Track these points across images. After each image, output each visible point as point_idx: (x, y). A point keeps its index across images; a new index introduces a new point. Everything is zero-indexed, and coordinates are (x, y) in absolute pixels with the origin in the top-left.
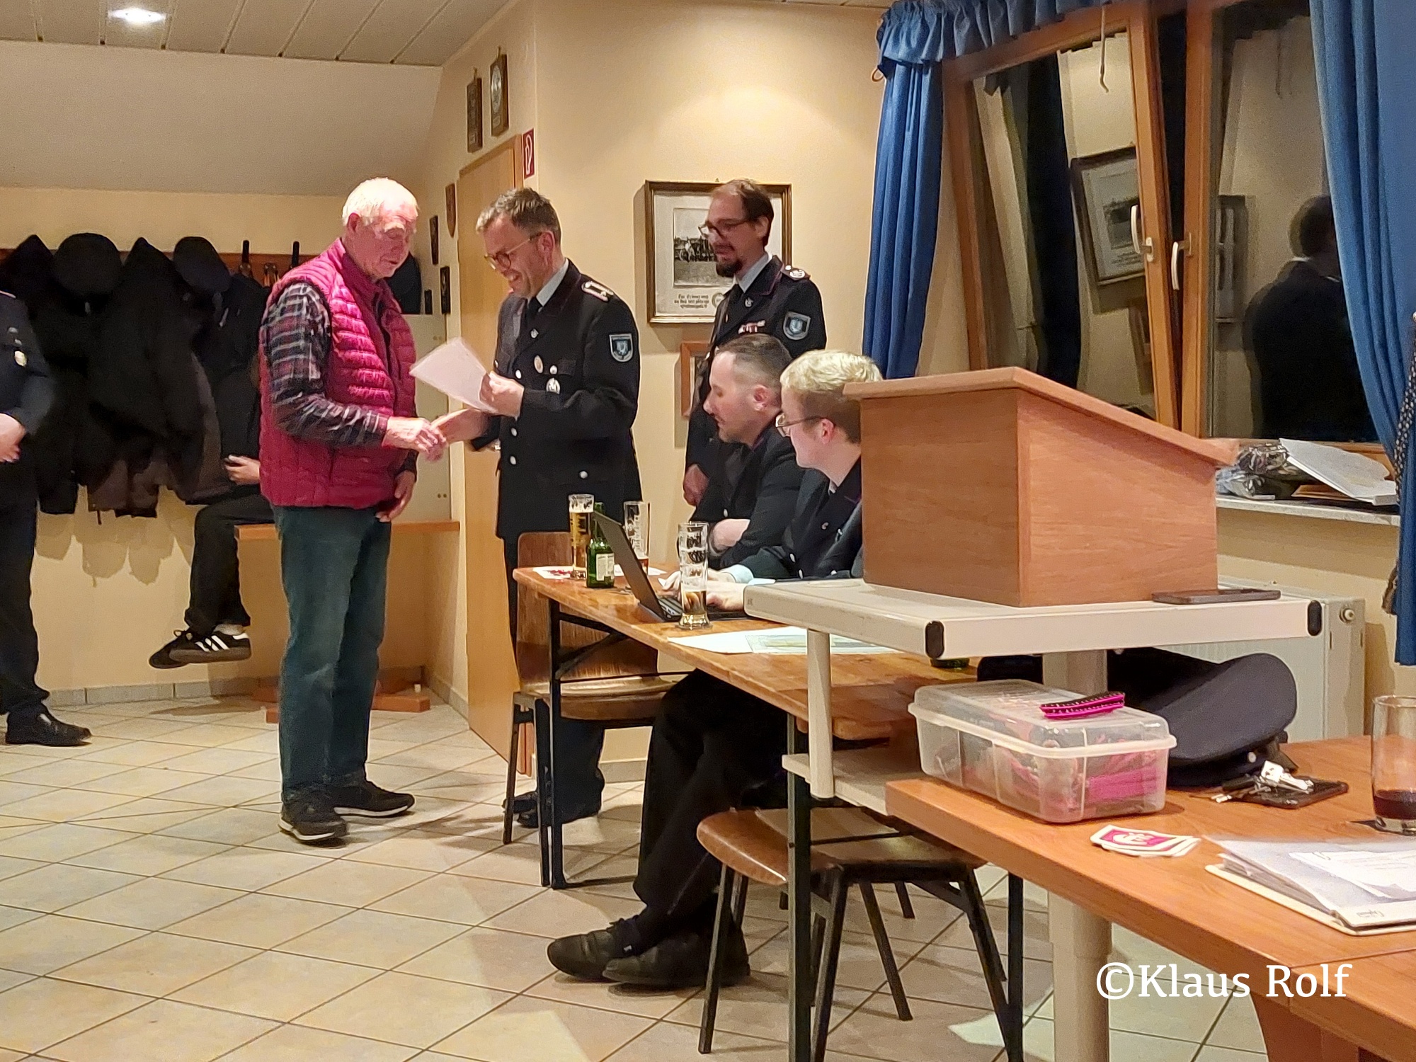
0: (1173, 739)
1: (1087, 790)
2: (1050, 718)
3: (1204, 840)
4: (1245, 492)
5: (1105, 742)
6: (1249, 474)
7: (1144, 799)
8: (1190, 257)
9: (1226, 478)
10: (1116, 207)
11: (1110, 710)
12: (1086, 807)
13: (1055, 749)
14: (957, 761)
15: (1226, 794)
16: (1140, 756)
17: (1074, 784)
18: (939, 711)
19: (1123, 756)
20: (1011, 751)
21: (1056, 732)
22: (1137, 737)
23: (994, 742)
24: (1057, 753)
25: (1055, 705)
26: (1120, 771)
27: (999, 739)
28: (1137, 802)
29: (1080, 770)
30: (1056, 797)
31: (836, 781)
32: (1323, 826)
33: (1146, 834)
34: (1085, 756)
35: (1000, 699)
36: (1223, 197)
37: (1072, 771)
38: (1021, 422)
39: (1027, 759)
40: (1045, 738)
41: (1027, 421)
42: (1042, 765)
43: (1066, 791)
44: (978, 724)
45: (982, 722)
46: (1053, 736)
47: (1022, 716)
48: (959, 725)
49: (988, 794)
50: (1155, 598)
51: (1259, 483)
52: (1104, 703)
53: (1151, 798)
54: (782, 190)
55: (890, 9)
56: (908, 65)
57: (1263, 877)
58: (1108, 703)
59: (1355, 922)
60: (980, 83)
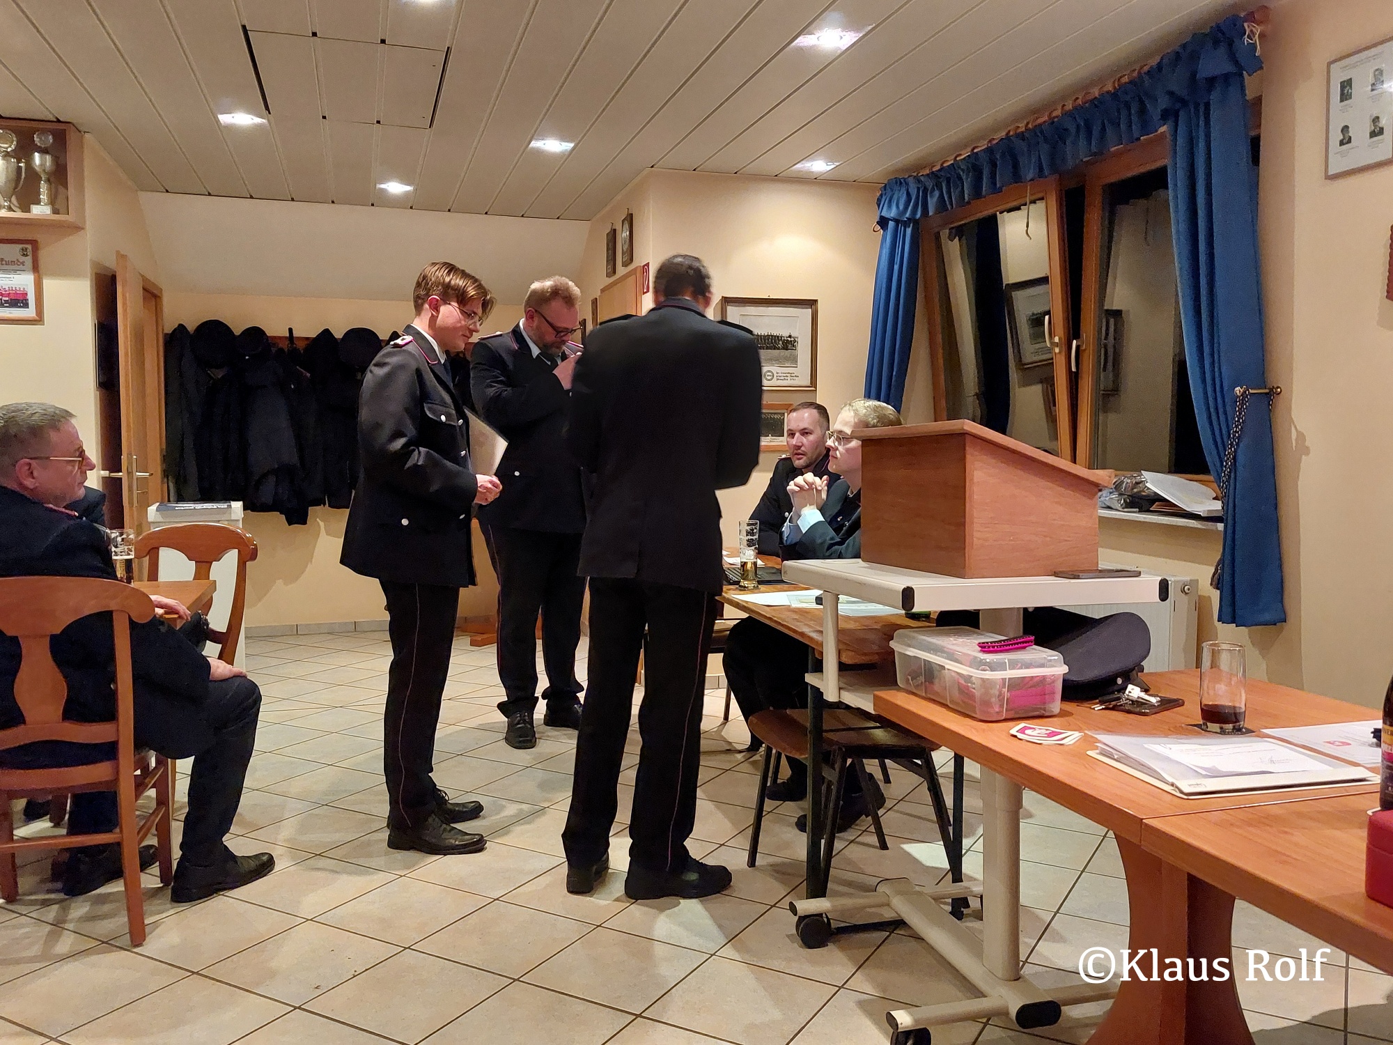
0: (1067, 667)
1: (1007, 699)
2: (984, 652)
3: (1085, 733)
4: (1118, 506)
5: (1021, 668)
6: (1121, 494)
7: (1047, 706)
8: (1085, 350)
9: (1106, 497)
10: (1035, 317)
11: (1024, 648)
12: (1006, 711)
13: (987, 672)
14: (922, 681)
15: (1101, 705)
16: (1044, 678)
17: (999, 696)
18: (910, 646)
19: (1033, 678)
20: (958, 673)
21: (988, 660)
22: (1042, 666)
23: (947, 667)
24: (988, 675)
25: (987, 643)
26: (1030, 687)
27: (949, 665)
28: (1041, 708)
29: (1004, 687)
30: (987, 703)
31: (842, 691)
32: (1166, 727)
33: (1047, 730)
34: (1007, 677)
35: (951, 639)
36: (1107, 310)
37: (998, 686)
38: (968, 457)
39: (968, 678)
40: (980, 665)
41: (972, 455)
42: (978, 683)
43: (993, 700)
44: (936, 655)
45: (939, 653)
46: (986, 664)
47: (965, 650)
48: (923, 655)
49: (942, 701)
50: (1056, 574)
51: (1128, 501)
52: (1020, 643)
53: (1051, 706)
54: (812, 303)
55: (886, 185)
56: (897, 221)
57: (1125, 759)
58: (1023, 642)
59: (1187, 790)
60: (945, 233)
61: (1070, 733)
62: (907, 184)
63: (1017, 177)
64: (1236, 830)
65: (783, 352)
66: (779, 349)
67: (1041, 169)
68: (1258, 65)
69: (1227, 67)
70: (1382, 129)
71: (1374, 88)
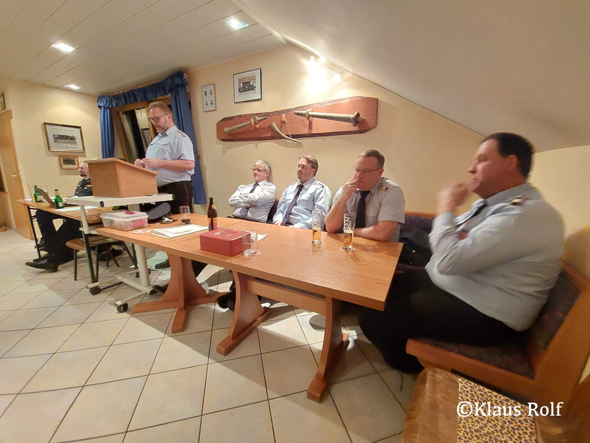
0: (148, 216)
1: (132, 225)
5: (135, 217)
7: (144, 225)
12: (133, 228)
13: (126, 219)
14: (110, 224)
15: (159, 223)
16: (142, 219)
18: (106, 216)
19: (139, 219)
20: (118, 221)
22: (142, 216)
26: (139, 222)
27: (116, 219)
31: (90, 231)
33: (142, 230)
37: (129, 222)
38: (117, 168)
42: (123, 222)
43: (128, 226)
44: (112, 217)
54: (79, 127)
55: (99, 97)
56: (104, 107)
60: (121, 113)
61: (148, 230)
62: (106, 98)
63: (136, 100)
65: (71, 141)
66: (69, 139)
67: (142, 99)
68: (188, 84)
69: (181, 83)
70: (213, 103)
71: (211, 94)
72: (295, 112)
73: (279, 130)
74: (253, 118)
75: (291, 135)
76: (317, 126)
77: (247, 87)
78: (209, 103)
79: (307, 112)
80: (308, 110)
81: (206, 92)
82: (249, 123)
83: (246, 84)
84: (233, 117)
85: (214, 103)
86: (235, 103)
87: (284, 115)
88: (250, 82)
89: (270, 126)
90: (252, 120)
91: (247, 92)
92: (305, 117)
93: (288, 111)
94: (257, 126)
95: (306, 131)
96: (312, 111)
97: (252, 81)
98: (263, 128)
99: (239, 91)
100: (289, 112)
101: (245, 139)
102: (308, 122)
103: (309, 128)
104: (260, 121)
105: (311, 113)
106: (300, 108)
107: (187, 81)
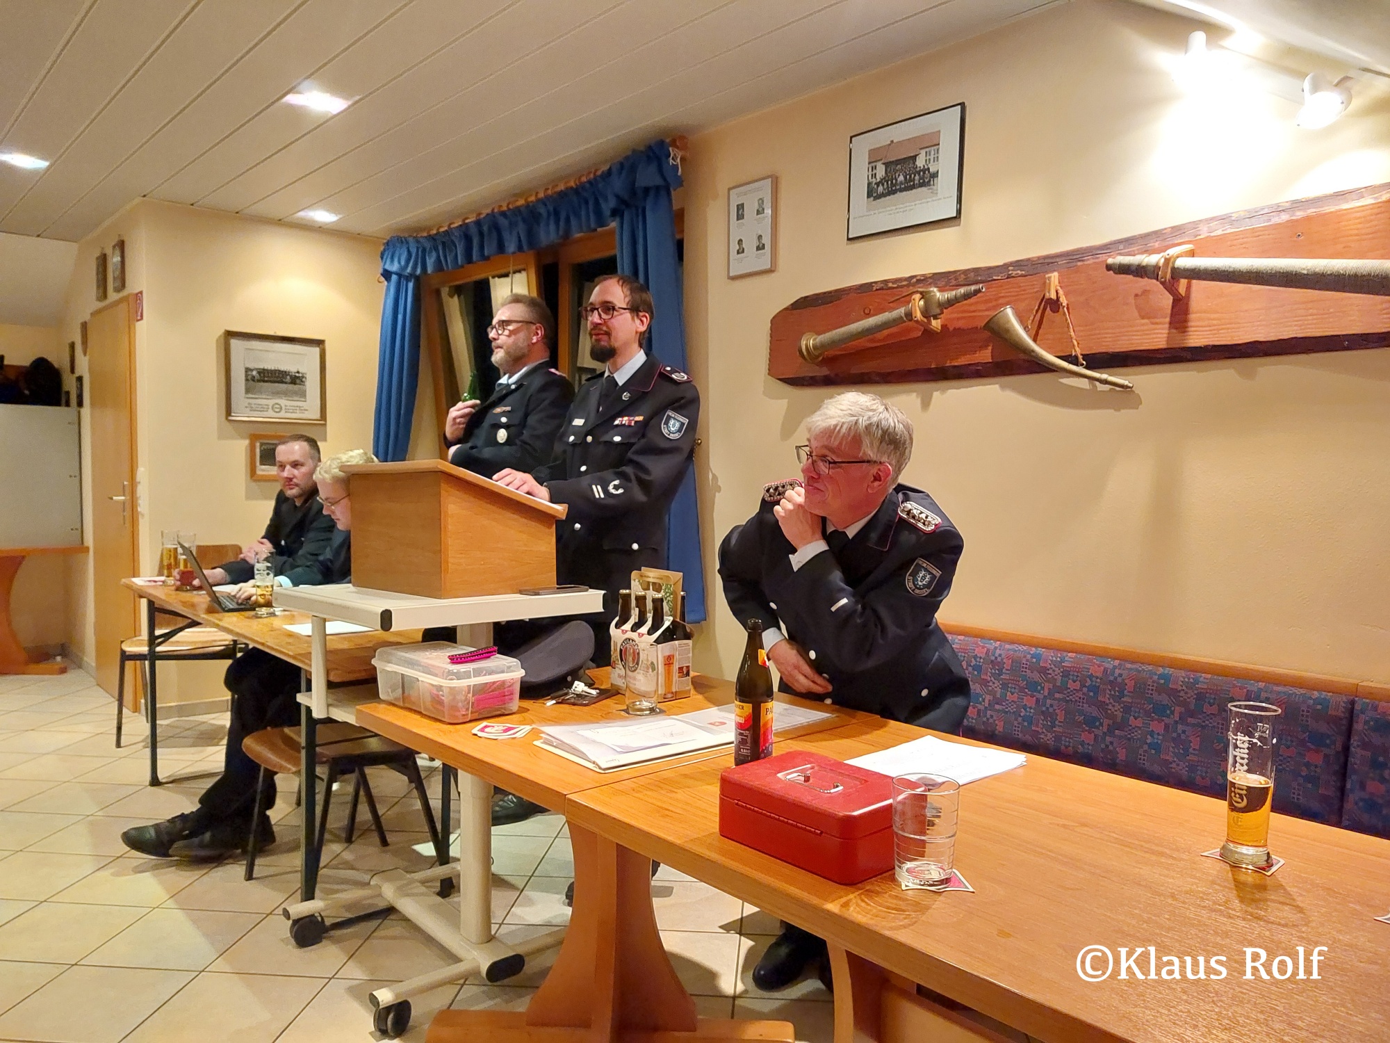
0: (523, 671)
1: (472, 703)
2: (453, 663)
3: (535, 727)
5: (485, 675)
7: (506, 706)
11: (489, 657)
12: (472, 713)
13: (455, 681)
14: (400, 690)
15: (552, 700)
16: (504, 682)
17: (466, 699)
18: (390, 663)
19: (494, 683)
20: (431, 684)
21: (455, 670)
22: (503, 672)
23: (422, 679)
24: (456, 683)
25: (458, 655)
26: (492, 691)
27: (424, 678)
28: (501, 708)
29: (469, 693)
30: (454, 708)
31: (329, 708)
32: (599, 715)
33: (503, 726)
34: (472, 684)
35: (428, 653)
37: (464, 693)
38: (443, 492)
39: (438, 688)
40: (449, 675)
41: (447, 491)
42: (447, 691)
43: (460, 705)
44: (411, 669)
45: (413, 667)
46: (454, 674)
47: (438, 663)
48: (401, 670)
49: (417, 709)
50: (521, 592)
52: (485, 653)
53: (511, 705)
54: (319, 343)
55: (388, 241)
56: (401, 275)
57: (562, 745)
58: (488, 653)
59: (604, 766)
60: (444, 292)
61: (522, 727)
62: (406, 243)
64: (637, 795)
65: (291, 387)
66: (285, 383)
67: (520, 244)
68: (680, 182)
69: (658, 181)
70: (764, 245)
71: (758, 213)
72: (1110, 261)
73: (1030, 336)
74: (921, 293)
75: (1085, 357)
76: (1213, 316)
77: (901, 178)
78: (751, 245)
79: (1167, 261)
80: (1172, 252)
81: (740, 207)
82: (903, 315)
83: (899, 167)
84: (836, 291)
85: (768, 247)
86: (849, 239)
87: (1054, 277)
88: (914, 158)
89: (990, 320)
90: (918, 303)
91: (899, 195)
92: (1154, 281)
93: (1074, 257)
94: (936, 324)
95: (1157, 337)
96: (1192, 254)
97: (923, 152)
98: (959, 331)
99: (869, 196)
100: (1079, 263)
101: (880, 374)
102: (1168, 300)
103: (1170, 323)
104: (950, 303)
105: (1183, 263)
106: (1129, 241)
107: (679, 173)
